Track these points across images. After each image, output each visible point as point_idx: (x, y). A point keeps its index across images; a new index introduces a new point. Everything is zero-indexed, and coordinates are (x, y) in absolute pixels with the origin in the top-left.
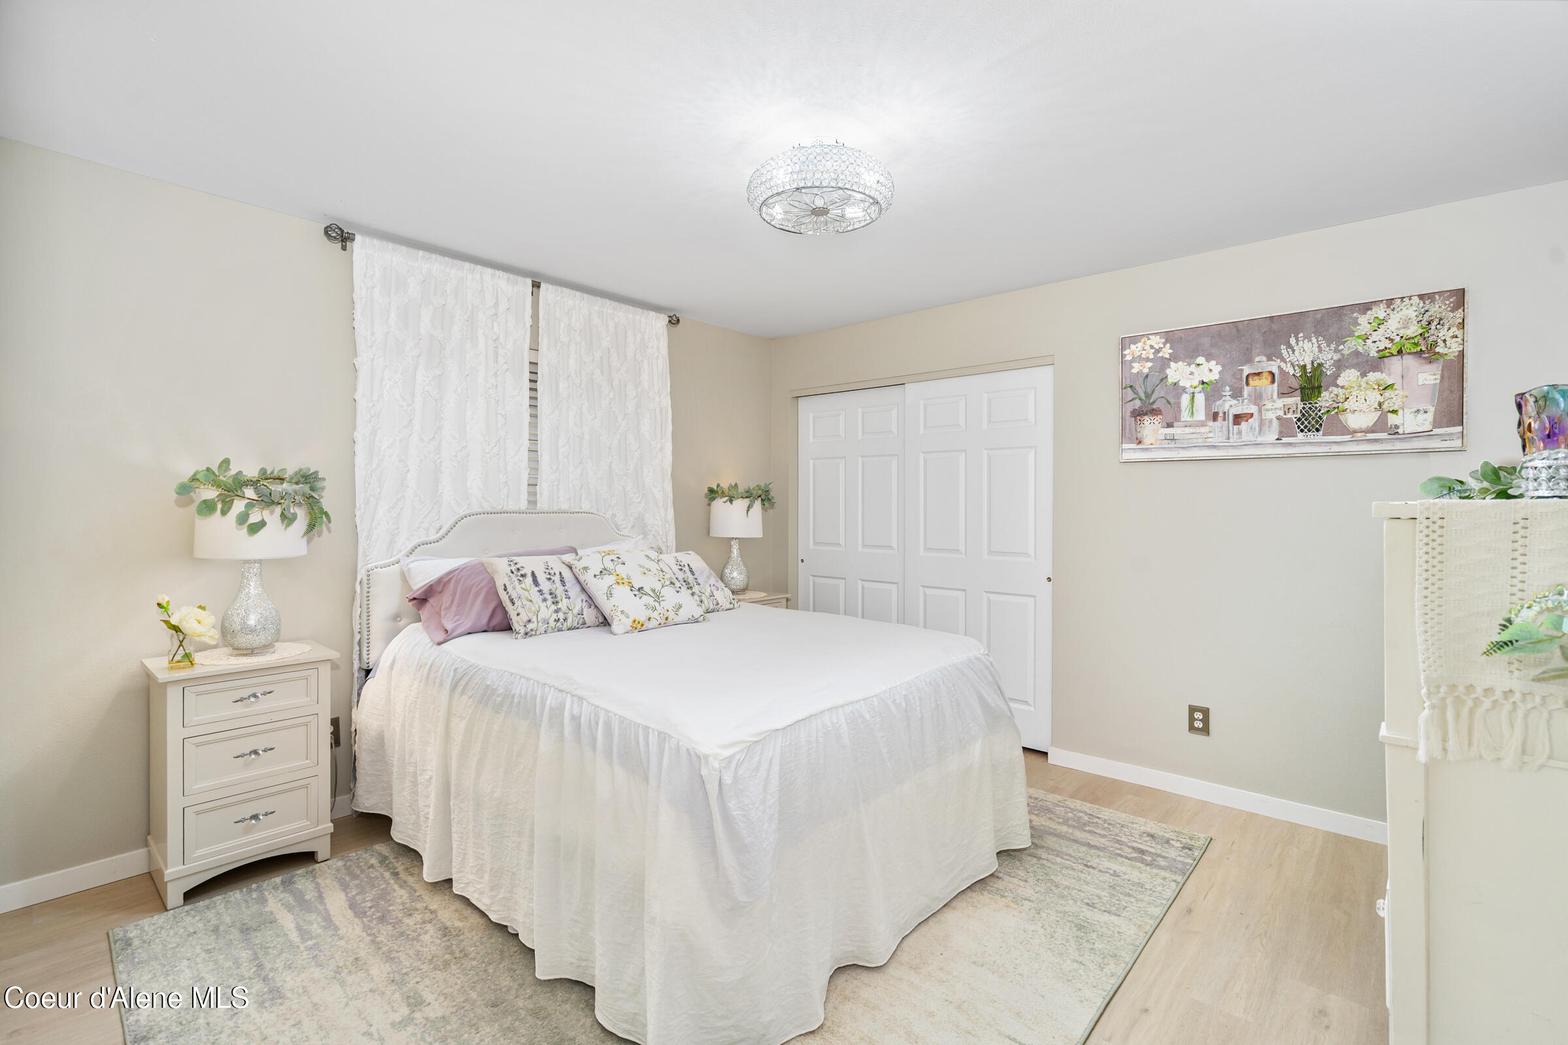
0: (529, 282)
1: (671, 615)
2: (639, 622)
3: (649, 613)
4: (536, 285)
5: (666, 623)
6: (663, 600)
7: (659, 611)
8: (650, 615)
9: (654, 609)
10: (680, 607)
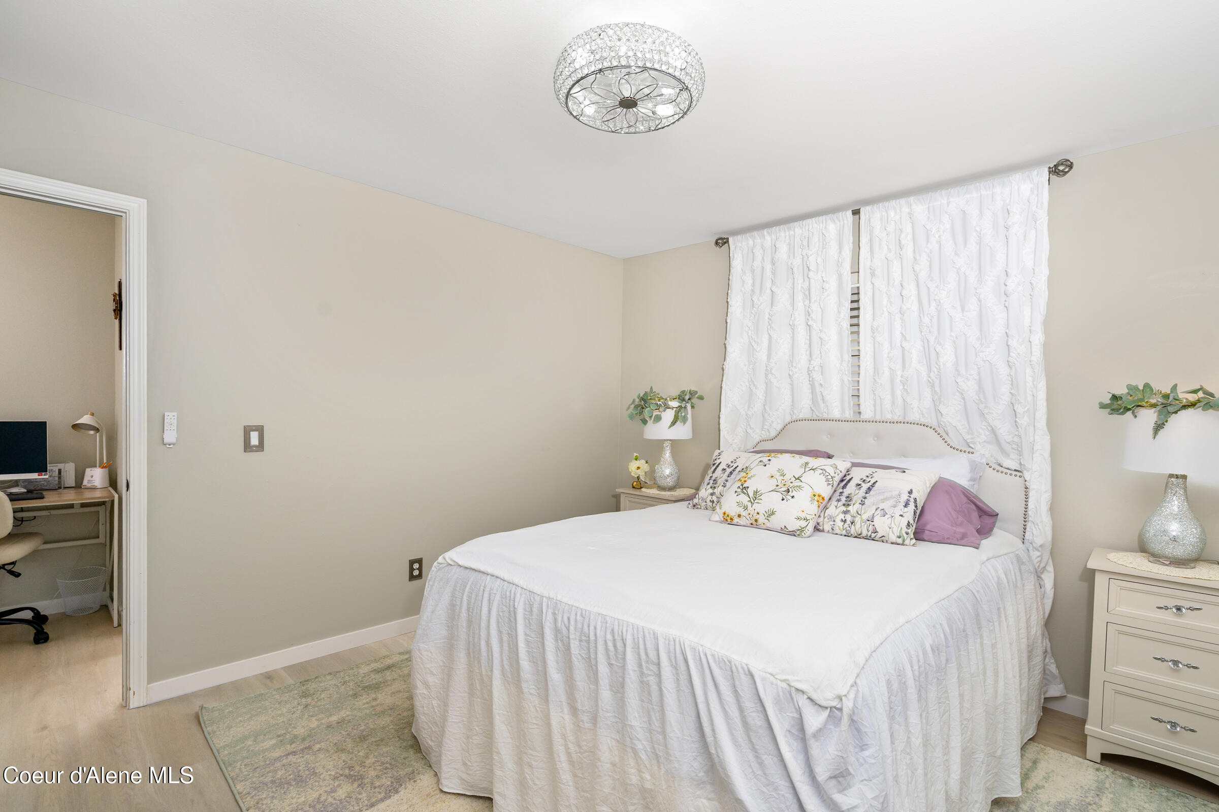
0: (849, 213)
1: (762, 519)
2: (728, 516)
3: (740, 510)
4: (856, 212)
5: (755, 524)
6: (758, 503)
7: (749, 512)
8: (740, 512)
9: (746, 508)
10: (773, 513)
